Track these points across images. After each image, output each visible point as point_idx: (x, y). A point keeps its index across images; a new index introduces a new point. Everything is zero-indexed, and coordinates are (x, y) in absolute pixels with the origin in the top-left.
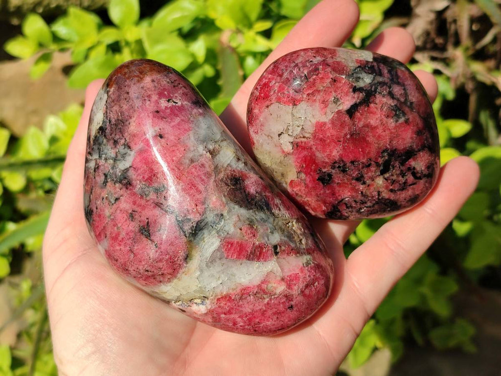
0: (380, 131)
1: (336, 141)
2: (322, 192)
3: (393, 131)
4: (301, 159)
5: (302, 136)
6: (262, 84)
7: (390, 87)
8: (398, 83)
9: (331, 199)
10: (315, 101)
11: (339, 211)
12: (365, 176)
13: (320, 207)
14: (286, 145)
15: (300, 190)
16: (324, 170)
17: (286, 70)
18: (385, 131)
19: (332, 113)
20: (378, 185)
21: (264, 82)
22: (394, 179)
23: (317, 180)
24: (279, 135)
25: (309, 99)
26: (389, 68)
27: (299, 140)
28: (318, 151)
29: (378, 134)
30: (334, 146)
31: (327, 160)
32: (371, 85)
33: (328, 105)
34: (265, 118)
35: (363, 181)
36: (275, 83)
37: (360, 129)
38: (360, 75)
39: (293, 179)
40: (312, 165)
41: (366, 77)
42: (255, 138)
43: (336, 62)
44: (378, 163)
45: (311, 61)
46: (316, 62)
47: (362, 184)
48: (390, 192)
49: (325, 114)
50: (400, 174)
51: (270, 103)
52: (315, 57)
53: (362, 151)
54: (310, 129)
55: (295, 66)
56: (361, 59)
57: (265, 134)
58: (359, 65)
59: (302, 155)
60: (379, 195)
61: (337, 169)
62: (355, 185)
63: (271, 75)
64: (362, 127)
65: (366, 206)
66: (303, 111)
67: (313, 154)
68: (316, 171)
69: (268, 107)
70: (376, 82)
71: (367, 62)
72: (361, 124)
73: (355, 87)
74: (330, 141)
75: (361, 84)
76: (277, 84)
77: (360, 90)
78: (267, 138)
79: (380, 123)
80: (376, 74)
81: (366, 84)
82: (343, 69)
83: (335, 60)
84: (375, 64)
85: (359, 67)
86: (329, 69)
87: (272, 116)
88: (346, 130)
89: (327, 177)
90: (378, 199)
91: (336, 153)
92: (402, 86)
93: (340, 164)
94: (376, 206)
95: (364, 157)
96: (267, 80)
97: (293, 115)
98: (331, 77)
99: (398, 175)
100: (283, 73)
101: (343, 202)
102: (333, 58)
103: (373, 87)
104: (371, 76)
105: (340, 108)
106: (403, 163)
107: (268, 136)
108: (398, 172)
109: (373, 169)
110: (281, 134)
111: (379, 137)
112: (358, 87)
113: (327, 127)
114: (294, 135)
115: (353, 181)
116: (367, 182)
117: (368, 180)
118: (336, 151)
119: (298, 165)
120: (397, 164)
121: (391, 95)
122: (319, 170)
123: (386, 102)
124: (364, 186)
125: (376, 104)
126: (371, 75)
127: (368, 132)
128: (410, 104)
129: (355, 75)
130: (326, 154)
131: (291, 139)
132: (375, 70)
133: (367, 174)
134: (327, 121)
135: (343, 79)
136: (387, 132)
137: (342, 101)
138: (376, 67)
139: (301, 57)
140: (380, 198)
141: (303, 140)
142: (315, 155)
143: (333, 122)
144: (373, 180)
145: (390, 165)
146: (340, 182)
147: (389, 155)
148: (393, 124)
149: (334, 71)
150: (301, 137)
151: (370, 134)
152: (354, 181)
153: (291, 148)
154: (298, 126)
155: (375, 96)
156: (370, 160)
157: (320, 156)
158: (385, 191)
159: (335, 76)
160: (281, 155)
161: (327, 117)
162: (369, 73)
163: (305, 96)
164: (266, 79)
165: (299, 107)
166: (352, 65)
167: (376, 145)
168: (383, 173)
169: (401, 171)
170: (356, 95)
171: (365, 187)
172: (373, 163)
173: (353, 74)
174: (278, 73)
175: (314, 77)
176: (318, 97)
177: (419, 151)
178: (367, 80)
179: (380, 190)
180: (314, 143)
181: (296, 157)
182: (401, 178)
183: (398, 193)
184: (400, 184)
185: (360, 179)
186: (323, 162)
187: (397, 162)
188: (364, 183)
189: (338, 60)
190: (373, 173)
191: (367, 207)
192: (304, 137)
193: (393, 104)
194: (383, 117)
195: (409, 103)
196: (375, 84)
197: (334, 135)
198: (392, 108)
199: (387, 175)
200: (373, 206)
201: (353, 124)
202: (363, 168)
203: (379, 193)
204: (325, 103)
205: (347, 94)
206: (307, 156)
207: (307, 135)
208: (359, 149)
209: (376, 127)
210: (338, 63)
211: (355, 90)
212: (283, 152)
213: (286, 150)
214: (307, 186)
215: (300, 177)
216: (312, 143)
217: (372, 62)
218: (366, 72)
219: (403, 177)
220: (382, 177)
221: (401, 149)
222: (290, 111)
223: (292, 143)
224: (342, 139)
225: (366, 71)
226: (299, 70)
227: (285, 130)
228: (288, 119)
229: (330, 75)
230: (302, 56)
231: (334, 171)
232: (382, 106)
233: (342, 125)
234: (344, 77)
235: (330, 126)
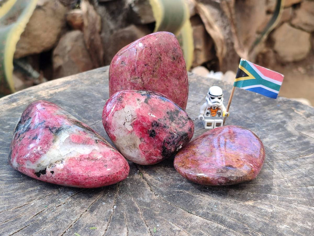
2: (154, 142)
4: (138, 131)
9: (160, 144)
11: (166, 148)
13: (157, 152)
14: (129, 128)
16: (150, 130)
19: (140, 104)
20: (174, 126)
23: (150, 137)
27: (133, 122)
28: (143, 122)
31: (149, 124)
39: (140, 144)
40: (144, 131)
42: (114, 134)
54: (135, 114)
57: (118, 128)
59: (138, 128)
61: (154, 126)
68: (147, 132)
69: (113, 115)
89: (153, 133)
93: (155, 123)
97: (125, 112)
107: (120, 128)
110: (124, 124)
114: (130, 121)
119: (138, 134)
124: (169, 128)
131: (130, 123)
140: (178, 132)
142: (143, 125)
144: (171, 125)
146: (159, 132)
153: (132, 127)
154: (130, 116)
157: (145, 124)
160: (129, 134)
165: (126, 107)
181: (136, 131)
185: (165, 126)
186: (148, 126)
192: (134, 119)
203: (176, 130)
206: (140, 127)
207: (135, 117)
212: (129, 132)
213: (130, 130)
214: (147, 143)
215: (142, 141)
216: (139, 119)
222: (123, 111)
223: (131, 125)
227: (125, 121)
231: (154, 128)
235: (142, 109)
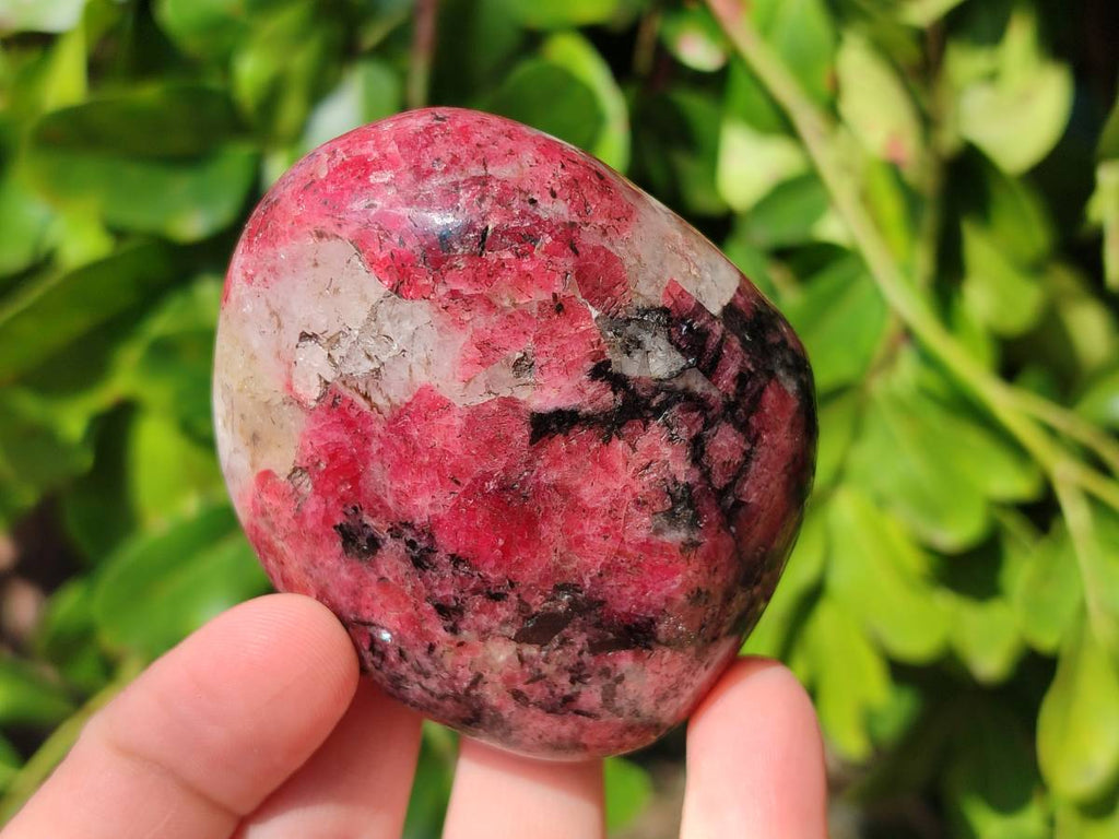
0: (591, 528)
1: (449, 474)
2: (329, 563)
3: (629, 550)
4: (323, 443)
5: (362, 388)
6: (357, 152)
7: (708, 424)
8: (743, 427)
10: (462, 324)
12: (469, 616)
14: (306, 376)
15: (278, 512)
16: (367, 519)
17: (447, 170)
18: (606, 538)
19: (490, 392)
20: (490, 662)
21: (364, 151)
22: (543, 672)
23: (335, 527)
24: (304, 336)
25: (446, 308)
26: (749, 366)
27: (348, 393)
28: (382, 462)
29: (580, 533)
30: (434, 483)
31: (390, 501)
32: (658, 386)
33: (490, 363)
34: (295, 261)
35: (455, 624)
36: (387, 185)
37: (538, 489)
38: (646, 338)
39: (276, 472)
40: (342, 483)
41: (660, 354)
42: (238, 287)
43: (608, 253)
44: (527, 604)
45: (533, 202)
46: (545, 216)
47: (445, 629)
48: (509, 696)
49: (467, 382)
50: (571, 671)
51: (335, 230)
52: (554, 195)
53: (502, 548)
54: (395, 391)
55: (476, 180)
56: (689, 288)
57: (267, 301)
58: (669, 303)
59: (333, 436)
60: (474, 684)
61: (402, 545)
62: (425, 616)
63: (396, 148)
64: (549, 486)
65: (424, 683)
66: (408, 327)
67: (364, 457)
68: (345, 506)
69: (320, 235)
70: (680, 384)
71: (700, 309)
72: (553, 475)
73: (608, 363)
74: (430, 463)
75: (631, 367)
76: (391, 192)
77: (618, 382)
78: (267, 316)
79: (608, 508)
80: (698, 361)
81: (644, 374)
82: (609, 291)
83: (606, 244)
84: (718, 329)
85: (665, 311)
86: (567, 262)
87: (317, 271)
88: (498, 465)
89: (362, 541)
90: (467, 692)
91: (427, 504)
92: (748, 440)
93: (420, 541)
94: (448, 704)
95: (499, 566)
96: (375, 155)
97: (373, 315)
98: (556, 290)
99: (561, 669)
100: (430, 172)
101: (372, 630)
102: (605, 233)
103: (659, 398)
104: (679, 361)
105: (522, 395)
106: (597, 648)
107: (273, 313)
108: (568, 662)
109: (503, 611)
110: (309, 337)
111: (580, 541)
112: (614, 368)
113: (445, 421)
114: (345, 372)
115: (427, 604)
116: (465, 632)
117: (469, 628)
118: (430, 501)
119: (310, 452)
120: (580, 640)
121: (698, 450)
122: (355, 508)
123: (666, 462)
124: (448, 636)
125: (634, 450)
126: (679, 356)
127: (555, 508)
128: (733, 505)
129: (631, 329)
130: (397, 485)
131: (330, 375)
132: (703, 348)
133: (476, 613)
134: (459, 405)
135: (590, 318)
136: (610, 544)
137: (541, 381)
138: (713, 341)
139: (516, 166)
140: (473, 692)
141: (360, 401)
142: (366, 464)
143: (474, 417)
144: (484, 640)
145: (557, 630)
146: (391, 579)
147: (573, 604)
148: (643, 534)
149: (578, 276)
150: (357, 390)
151: (558, 519)
152: (428, 606)
153: (317, 395)
154: (369, 357)
155: (646, 424)
156: (512, 584)
157: (378, 476)
158: (500, 685)
159: (570, 292)
160: (280, 390)
161: (465, 393)
162: (678, 348)
163: (442, 290)
164: (377, 146)
165: (405, 306)
166: (648, 291)
167: (555, 558)
168: (522, 638)
169: (580, 664)
170: (592, 389)
171: (448, 642)
172: (513, 596)
173: (629, 321)
174: (418, 160)
175: (507, 255)
176: (480, 321)
177: (667, 644)
178: (658, 362)
179: (486, 675)
180: (383, 435)
181: (316, 428)
182: (564, 680)
183: (533, 712)
184: (552, 693)
185: (449, 612)
186: (378, 500)
187: (585, 636)
188: (454, 630)
189: (619, 249)
190: (495, 624)
191: (424, 688)
192: (366, 397)
193: (682, 479)
194: (628, 497)
195: (731, 500)
196: (670, 391)
197: (451, 455)
198: (672, 489)
199: (531, 650)
200: (443, 697)
201: (529, 462)
202: (475, 591)
203: (478, 680)
204: (486, 350)
205: (567, 369)
206: (343, 449)
207: (378, 399)
208: (498, 536)
209: (590, 513)
210: (610, 259)
211: (601, 371)
212: (289, 387)
213: (299, 389)
214: (300, 517)
215: (297, 481)
216: (378, 428)
217: (713, 318)
218: (670, 341)
219: (573, 681)
220: (513, 646)
221: (619, 610)
222: (374, 298)
223: (327, 383)
224: (468, 481)
225: (676, 336)
226: (482, 200)
227: (327, 335)
228: (357, 314)
229: (558, 281)
230: (520, 164)
231: (390, 542)
232: (647, 467)
233: (494, 445)
234: (595, 313)
235: (458, 422)
